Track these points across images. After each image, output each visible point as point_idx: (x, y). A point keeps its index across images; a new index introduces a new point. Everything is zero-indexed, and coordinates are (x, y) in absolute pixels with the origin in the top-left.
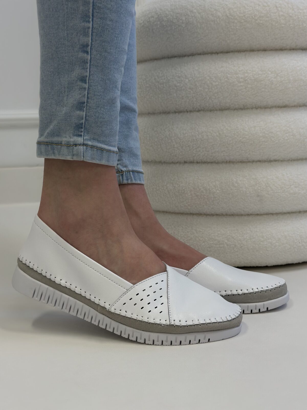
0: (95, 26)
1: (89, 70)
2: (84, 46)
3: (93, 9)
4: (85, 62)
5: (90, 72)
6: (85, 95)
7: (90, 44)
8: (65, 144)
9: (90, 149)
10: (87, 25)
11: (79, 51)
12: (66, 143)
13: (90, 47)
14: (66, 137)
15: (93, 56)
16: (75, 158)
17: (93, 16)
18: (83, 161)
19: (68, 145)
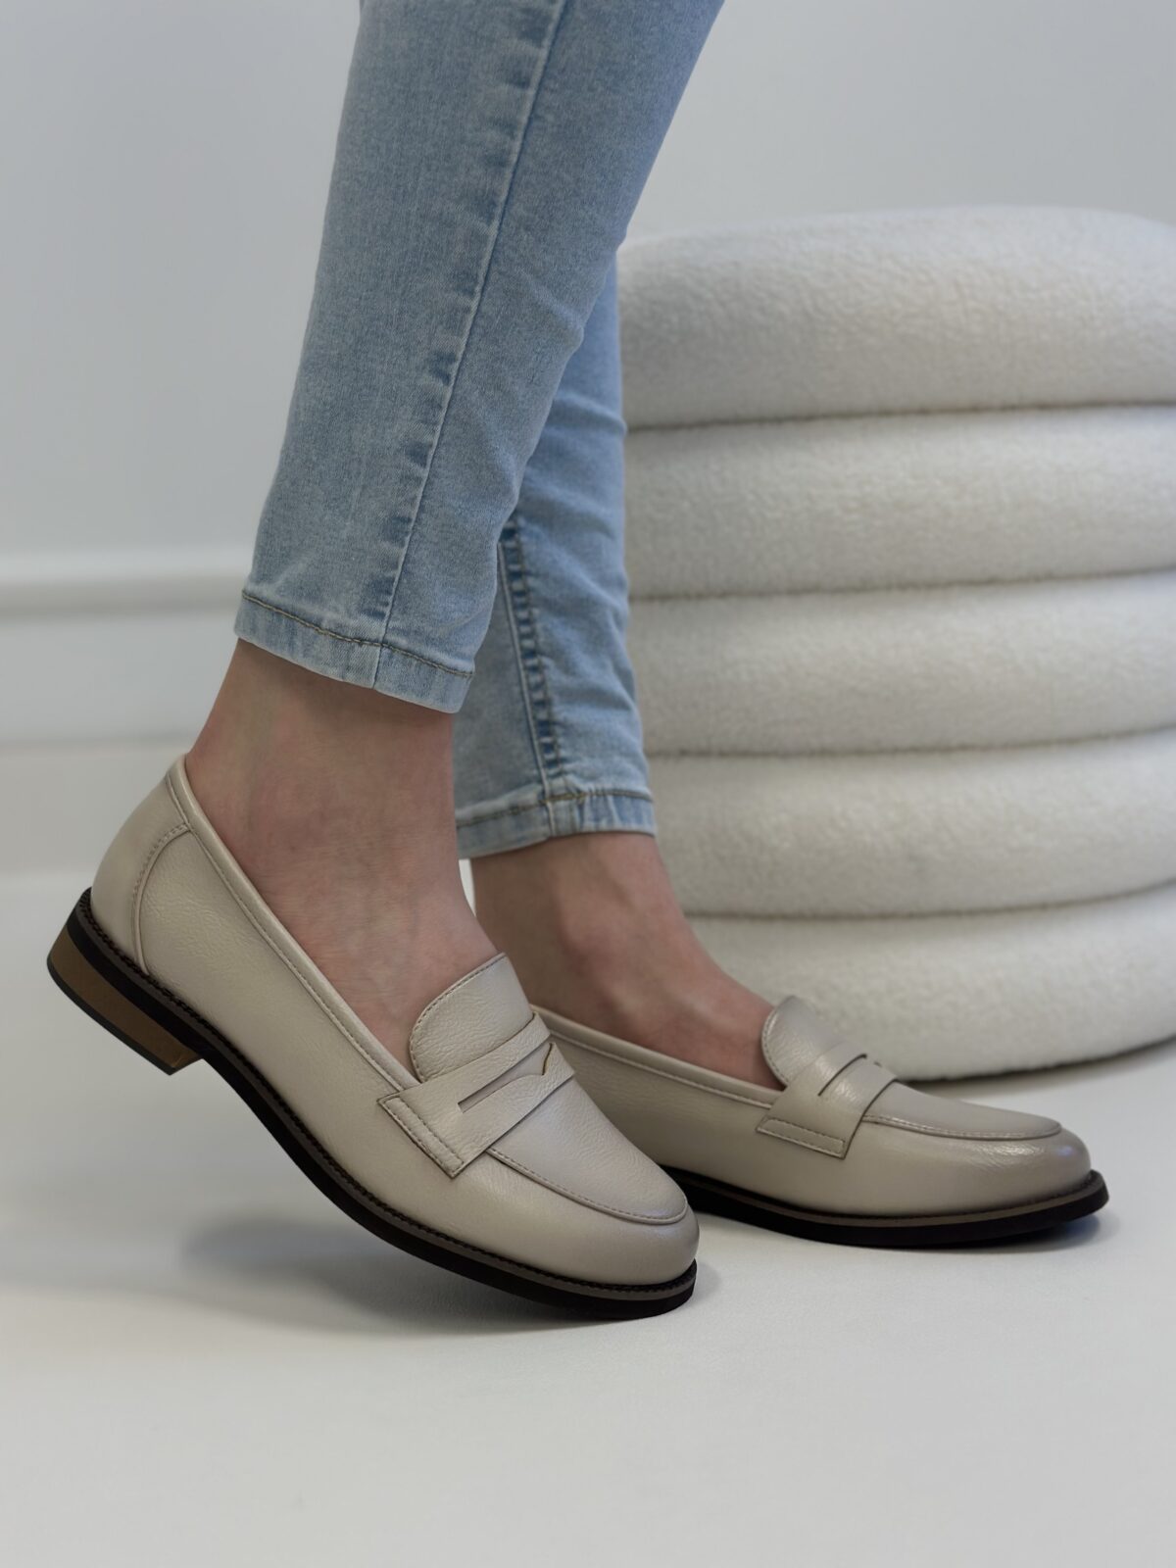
0: (484, 308)
1: (440, 429)
2: (442, 358)
3: (491, 260)
4: (434, 404)
5: (442, 435)
6: (415, 497)
7: (460, 355)
8: (330, 630)
9: (401, 658)
10: (463, 300)
11: (424, 368)
12: (333, 627)
13: (457, 364)
14: (336, 610)
15: (460, 392)
16: (350, 678)
17: (486, 279)
18: (372, 692)
19: (338, 635)
